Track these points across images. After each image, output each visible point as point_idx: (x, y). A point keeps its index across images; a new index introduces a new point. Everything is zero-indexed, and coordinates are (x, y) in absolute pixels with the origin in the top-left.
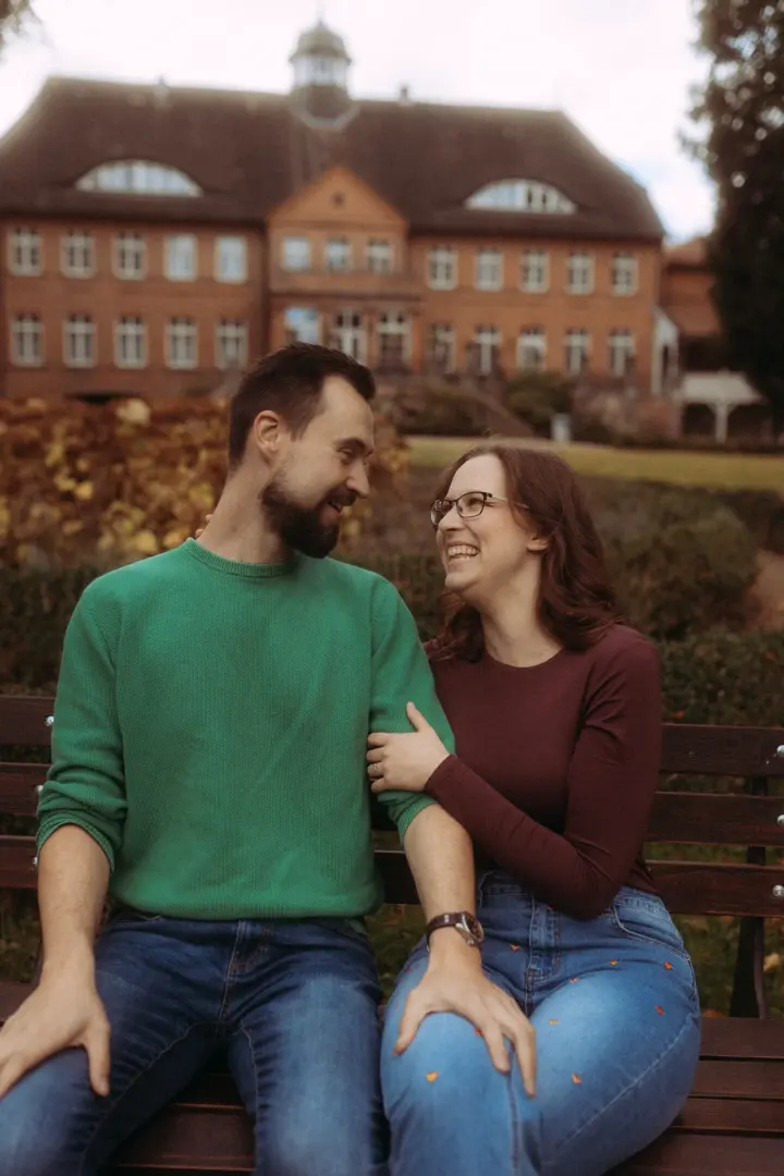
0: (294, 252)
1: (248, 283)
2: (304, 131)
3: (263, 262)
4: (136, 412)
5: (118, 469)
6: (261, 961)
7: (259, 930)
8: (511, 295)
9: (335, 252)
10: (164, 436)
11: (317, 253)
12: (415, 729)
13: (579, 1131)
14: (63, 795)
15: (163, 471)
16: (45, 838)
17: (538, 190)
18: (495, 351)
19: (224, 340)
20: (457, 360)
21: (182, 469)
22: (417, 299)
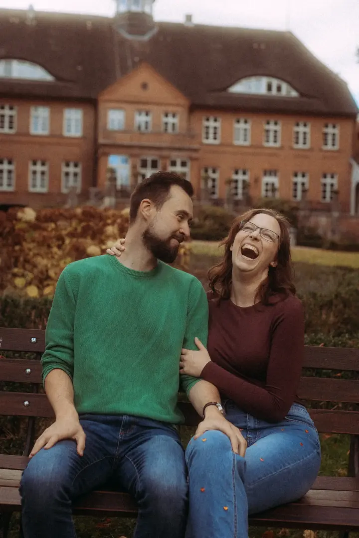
0: (115, 119)
1: (84, 138)
2: (123, 42)
3: (94, 125)
4: (29, 214)
5: (17, 248)
6: (133, 431)
7: (132, 419)
8: (256, 148)
9: (141, 119)
10: (45, 229)
11: (129, 120)
12: (198, 349)
13: (263, 478)
14: (55, 356)
15: (44, 250)
16: (46, 374)
17: (275, 83)
18: (246, 185)
19: (67, 174)
20: (221, 191)
21: (55, 249)
22: (196, 150)
